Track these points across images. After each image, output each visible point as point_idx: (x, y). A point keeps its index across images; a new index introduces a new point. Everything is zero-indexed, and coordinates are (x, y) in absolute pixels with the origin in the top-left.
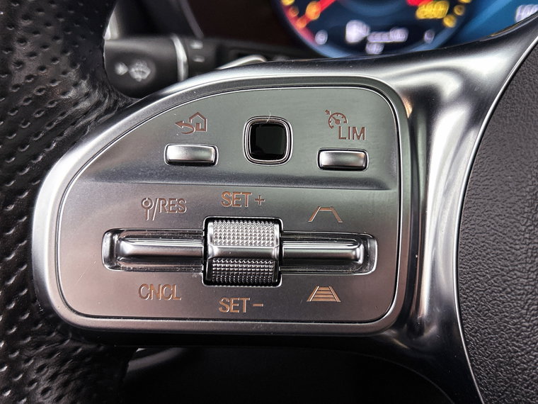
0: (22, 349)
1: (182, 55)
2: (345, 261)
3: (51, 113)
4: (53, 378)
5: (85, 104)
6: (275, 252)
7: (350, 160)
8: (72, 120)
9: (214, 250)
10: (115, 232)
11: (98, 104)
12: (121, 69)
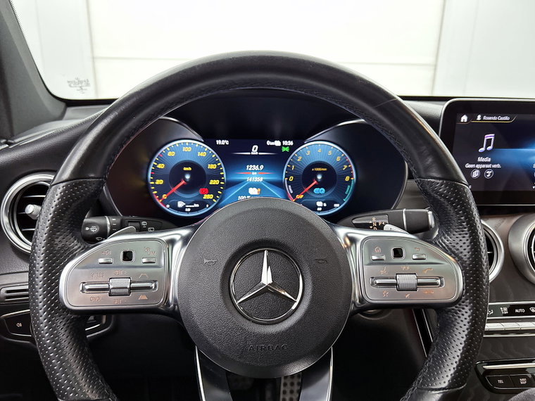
0: (55, 317)
1: (108, 223)
2: (149, 288)
3: (65, 251)
4: (64, 325)
5: (76, 247)
6: (128, 287)
7: (152, 260)
8: (72, 252)
9: (111, 287)
10: (84, 283)
11: (79, 247)
12: (87, 229)
